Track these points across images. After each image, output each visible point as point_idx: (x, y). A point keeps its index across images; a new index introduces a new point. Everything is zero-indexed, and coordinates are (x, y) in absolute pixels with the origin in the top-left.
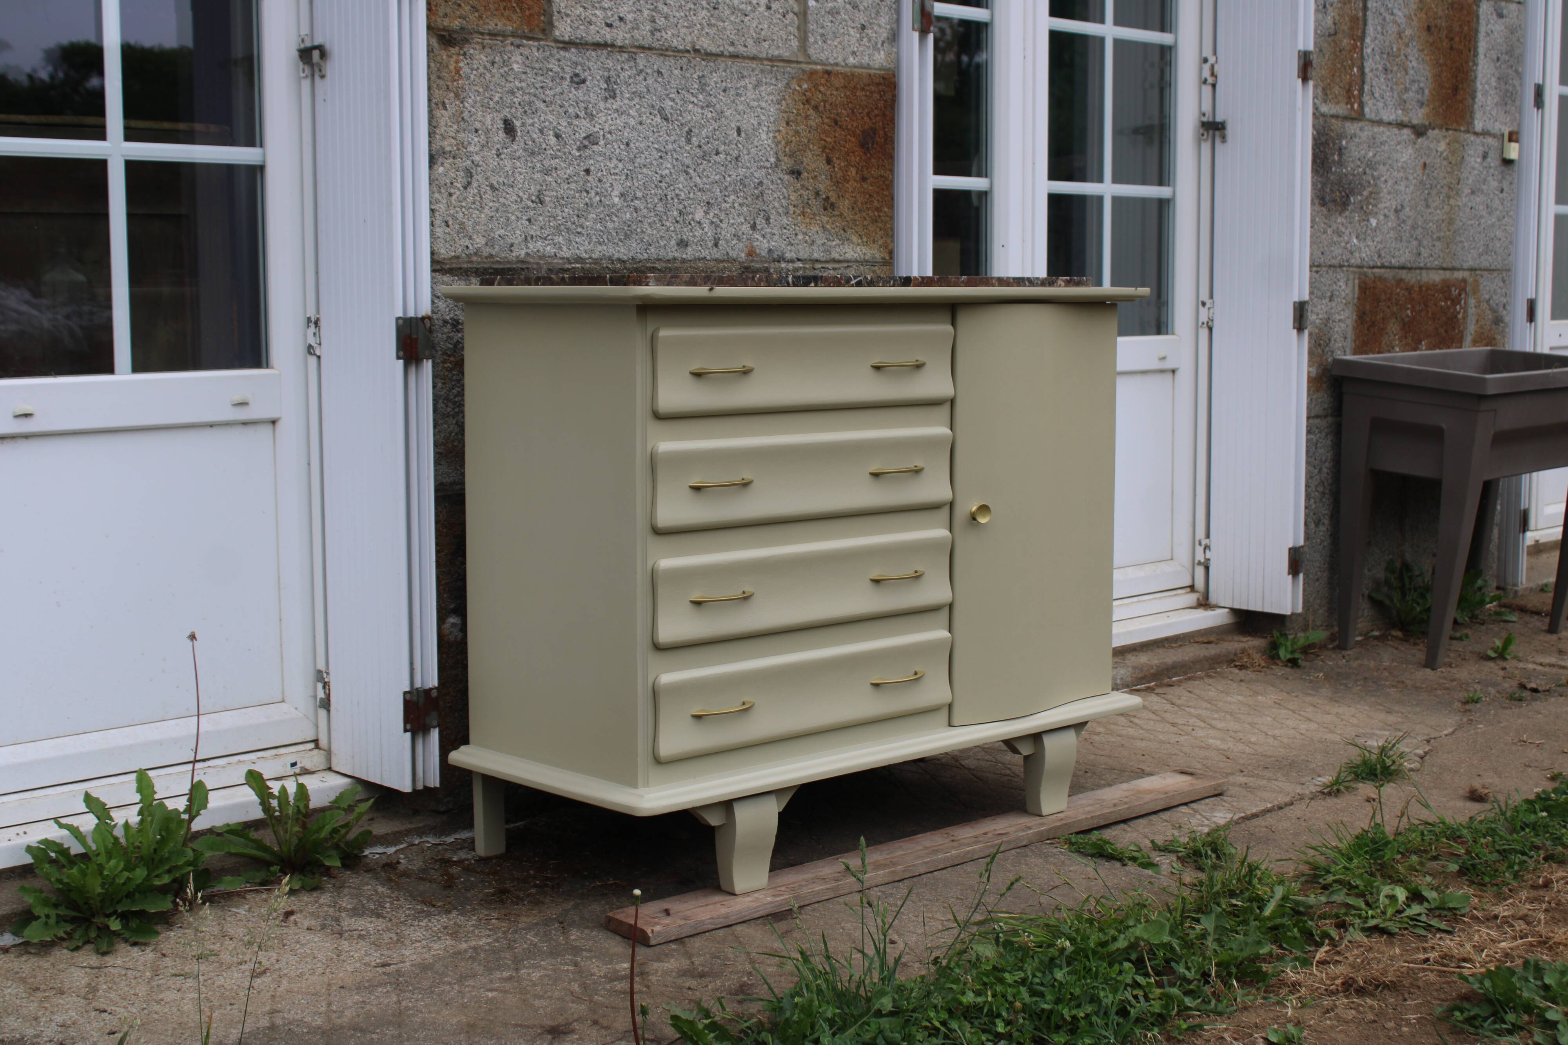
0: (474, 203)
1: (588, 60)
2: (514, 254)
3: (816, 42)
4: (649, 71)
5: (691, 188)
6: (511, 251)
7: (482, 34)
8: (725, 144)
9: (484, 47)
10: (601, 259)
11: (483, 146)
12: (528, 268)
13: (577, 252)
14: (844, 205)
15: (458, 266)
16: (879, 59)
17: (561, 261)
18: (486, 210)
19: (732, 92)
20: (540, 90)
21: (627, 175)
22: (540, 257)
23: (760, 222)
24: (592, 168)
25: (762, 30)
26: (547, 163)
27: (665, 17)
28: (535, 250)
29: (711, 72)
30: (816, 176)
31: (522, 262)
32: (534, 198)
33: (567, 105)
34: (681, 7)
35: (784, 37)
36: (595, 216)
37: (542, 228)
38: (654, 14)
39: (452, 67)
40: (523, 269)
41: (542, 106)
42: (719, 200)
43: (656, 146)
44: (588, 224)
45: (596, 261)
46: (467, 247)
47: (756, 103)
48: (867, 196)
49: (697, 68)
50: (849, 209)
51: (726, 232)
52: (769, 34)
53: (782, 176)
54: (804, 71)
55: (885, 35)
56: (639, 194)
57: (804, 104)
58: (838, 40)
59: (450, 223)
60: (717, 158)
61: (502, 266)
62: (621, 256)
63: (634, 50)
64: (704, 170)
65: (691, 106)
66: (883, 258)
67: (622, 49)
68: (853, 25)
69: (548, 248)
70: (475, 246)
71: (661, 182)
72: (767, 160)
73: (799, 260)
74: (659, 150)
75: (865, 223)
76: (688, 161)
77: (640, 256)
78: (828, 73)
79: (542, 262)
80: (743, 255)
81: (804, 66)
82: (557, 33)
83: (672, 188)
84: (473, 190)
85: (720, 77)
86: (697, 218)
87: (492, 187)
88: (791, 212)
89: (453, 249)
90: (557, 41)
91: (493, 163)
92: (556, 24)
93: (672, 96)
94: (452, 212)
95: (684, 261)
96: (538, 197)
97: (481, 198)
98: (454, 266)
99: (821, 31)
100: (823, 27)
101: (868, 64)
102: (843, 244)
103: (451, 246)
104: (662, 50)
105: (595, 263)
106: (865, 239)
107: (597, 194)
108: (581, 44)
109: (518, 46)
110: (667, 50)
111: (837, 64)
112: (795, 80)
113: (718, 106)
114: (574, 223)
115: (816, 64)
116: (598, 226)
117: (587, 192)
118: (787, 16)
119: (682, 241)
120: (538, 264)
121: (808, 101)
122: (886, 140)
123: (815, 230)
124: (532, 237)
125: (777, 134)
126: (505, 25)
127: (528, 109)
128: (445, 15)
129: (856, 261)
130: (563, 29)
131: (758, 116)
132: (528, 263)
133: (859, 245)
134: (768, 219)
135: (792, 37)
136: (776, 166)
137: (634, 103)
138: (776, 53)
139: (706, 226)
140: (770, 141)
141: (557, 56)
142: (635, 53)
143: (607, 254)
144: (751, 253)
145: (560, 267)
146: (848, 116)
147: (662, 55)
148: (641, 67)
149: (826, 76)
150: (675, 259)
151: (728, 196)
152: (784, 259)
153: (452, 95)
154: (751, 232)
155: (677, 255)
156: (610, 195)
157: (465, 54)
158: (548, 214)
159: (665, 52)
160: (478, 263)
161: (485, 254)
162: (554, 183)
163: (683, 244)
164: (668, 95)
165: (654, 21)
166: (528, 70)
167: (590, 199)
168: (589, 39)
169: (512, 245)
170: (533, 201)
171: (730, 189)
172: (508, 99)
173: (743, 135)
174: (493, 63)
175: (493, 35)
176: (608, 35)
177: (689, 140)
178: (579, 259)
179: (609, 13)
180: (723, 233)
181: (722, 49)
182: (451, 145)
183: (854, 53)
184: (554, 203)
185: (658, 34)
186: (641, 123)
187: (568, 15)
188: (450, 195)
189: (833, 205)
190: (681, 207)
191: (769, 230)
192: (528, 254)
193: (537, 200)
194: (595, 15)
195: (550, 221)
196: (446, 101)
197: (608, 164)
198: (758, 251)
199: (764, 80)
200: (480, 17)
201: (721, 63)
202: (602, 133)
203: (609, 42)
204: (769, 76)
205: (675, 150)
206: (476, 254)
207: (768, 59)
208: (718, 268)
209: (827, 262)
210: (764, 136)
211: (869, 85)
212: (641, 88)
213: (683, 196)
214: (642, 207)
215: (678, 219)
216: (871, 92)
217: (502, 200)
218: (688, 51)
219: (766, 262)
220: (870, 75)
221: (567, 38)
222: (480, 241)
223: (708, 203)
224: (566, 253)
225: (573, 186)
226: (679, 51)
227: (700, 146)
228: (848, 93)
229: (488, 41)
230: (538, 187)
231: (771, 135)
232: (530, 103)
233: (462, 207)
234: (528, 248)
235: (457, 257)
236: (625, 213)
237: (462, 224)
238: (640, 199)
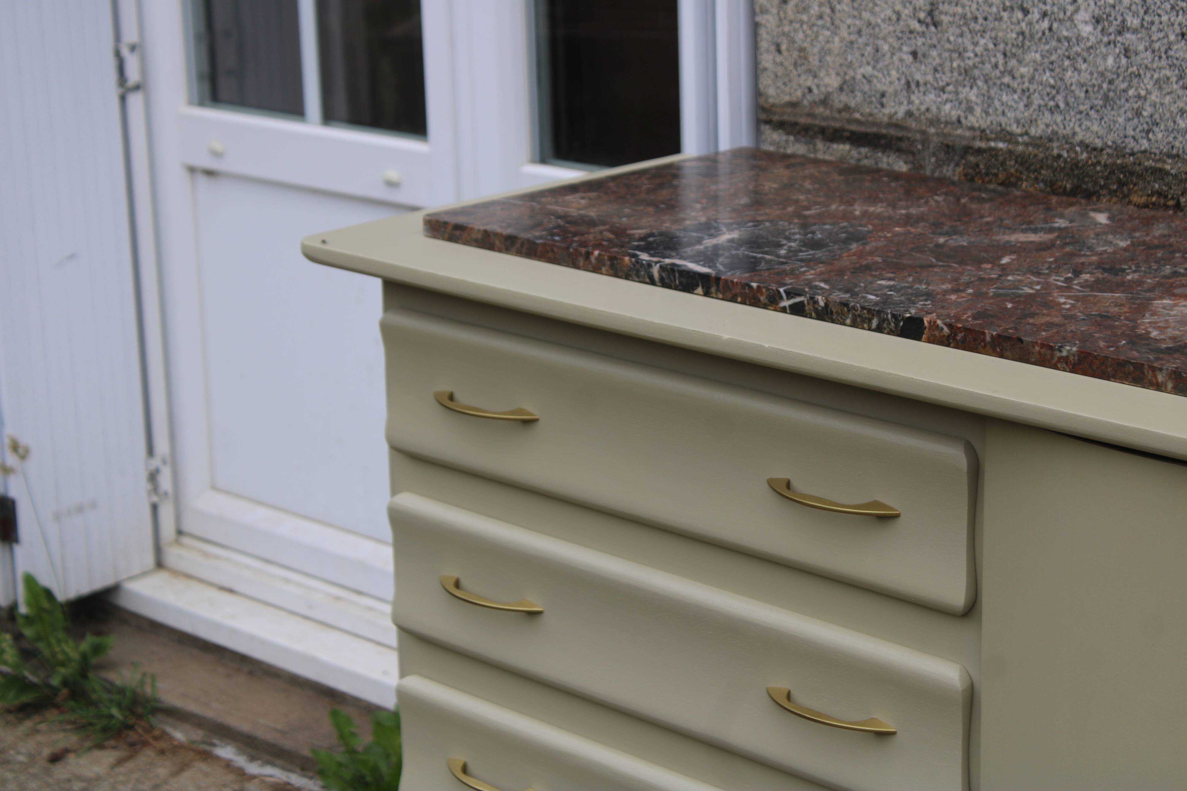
0: (821, 17)
2: (886, 111)
6: (882, 105)
10: (1050, 140)
12: (908, 139)
13: (1003, 120)
15: (792, 119)
17: (968, 134)
28: (923, 108)
31: (897, 126)
32: (922, 15)
36: (1038, 57)
37: (936, 70)
40: (900, 139)
44: (1023, 70)
45: (1037, 142)
46: (810, 90)
56: (1133, 22)
59: (784, 47)
61: (863, 129)
62: (1089, 139)
69: (948, 107)
70: (823, 89)
77: (1131, 144)
79: (932, 130)
89: (787, 90)
94: (786, 29)
96: (930, 13)
97: (833, 10)
98: (786, 118)
103: (785, 84)
105: (1037, 146)
107: (1044, 15)
114: (996, 66)
116: (1047, 77)
117: (1026, 12)
120: (923, 133)
124: (918, 84)
132: (907, 127)
143: (1061, 132)
145: (965, 143)
156: (1071, 19)
158: (947, 46)
160: (825, 119)
161: (838, 105)
167: (1030, 24)
169: (883, 95)
170: (920, 21)
184: (959, 27)
192: (909, 114)
193: (929, 20)
195: (951, 61)
206: (825, 102)
214: (1141, 48)
217: (866, 15)
222: (832, 82)
224: (976, 119)
233: (802, 22)
234: (910, 102)
235: (793, 105)
236: (1105, 57)
237: (802, 50)
238: (1135, 31)
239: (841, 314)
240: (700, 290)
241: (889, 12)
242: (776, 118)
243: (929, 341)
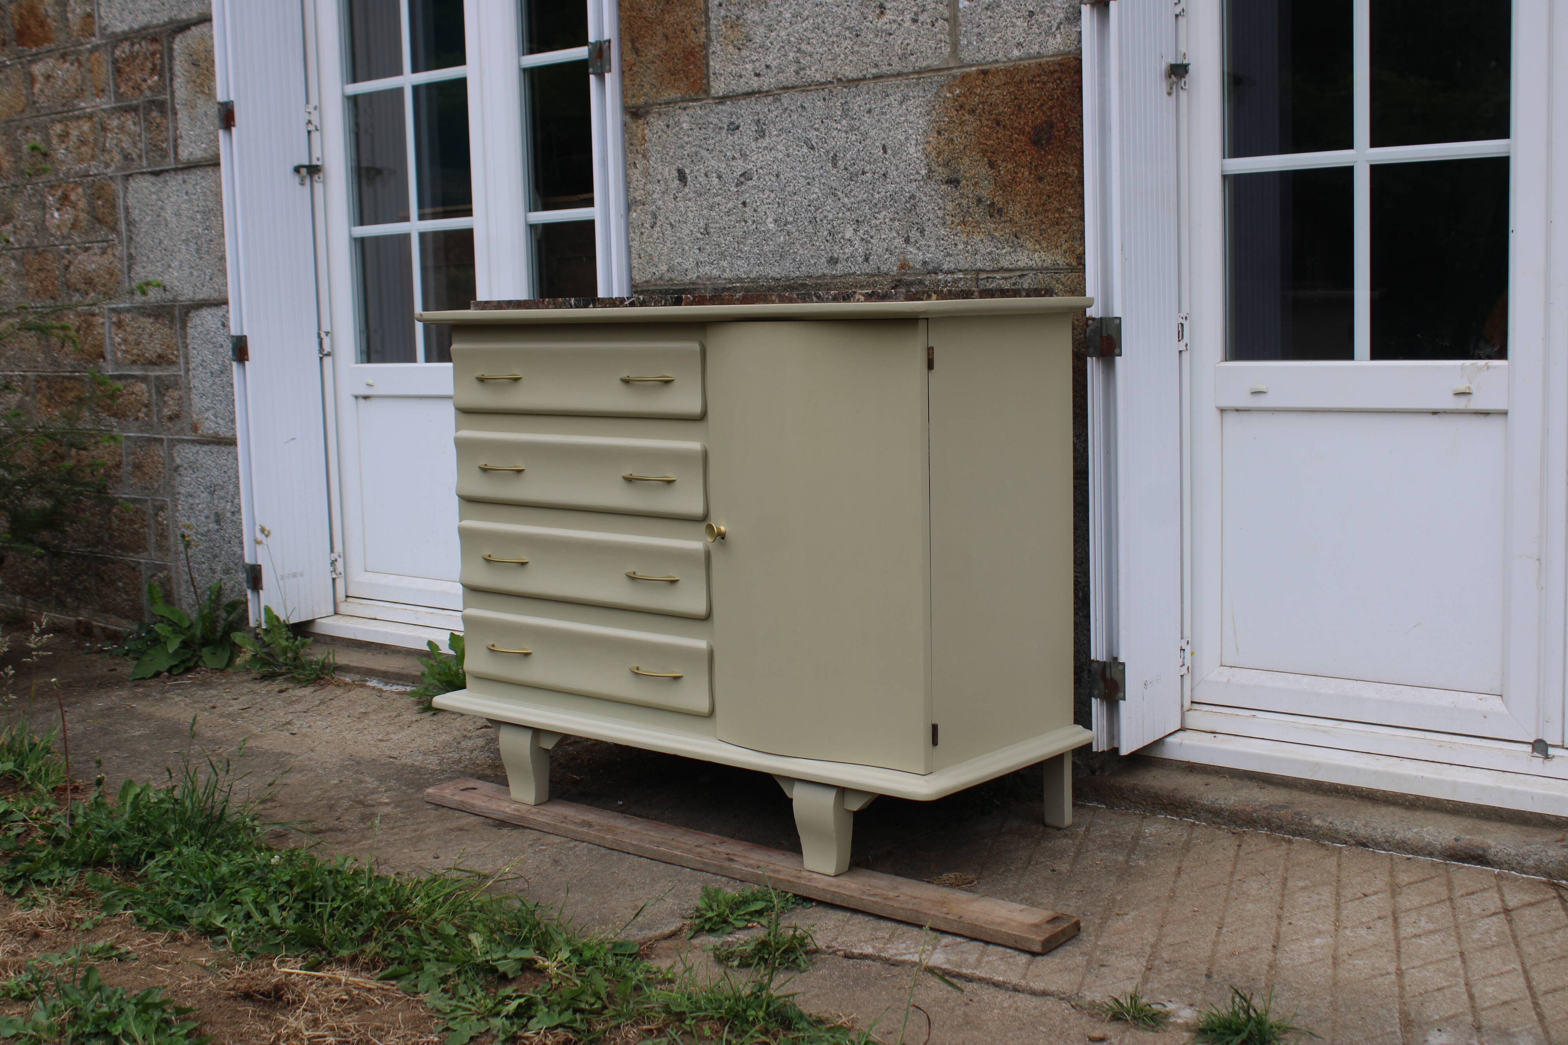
0: (658, 238)
1: (740, 109)
2: (688, 277)
3: (970, 43)
4: (793, 108)
5: (840, 208)
7: (660, 104)
8: (870, 163)
9: (660, 115)
11: (663, 193)
13: (738, 273)
14: (1015, 210)
16: (1056, 44)
18: (669, 244)
19: (877, 111)
20: (703, 141)
21: (779, 203)
22: (708, 279)
23: (914, 234)
24: (748, 201)
25: (908, 44)
26: (711, 201)
27: (810, 56)
29: (854, 97)
30: (977, 183)
31: (693, 283)
32: (702, 230)
33: (725, 150)
34: (823, 43)
35: (934, 46)
36: (752, 242)
37: (709, 255)
38: (798, 55)
39: (639, 135)
40: (695, 289)
41: (704, 153)
42: (869, 217)
43: (804, 174)
44: (746, 249)
45: (753, 281)
46: (654, 275)
47: (903, 119)
48: (1044, 197)
49: (839, 96)
50: (1021, 213)
51: (878, 247)
52: (917, 46)
53: (936, 187)
54: (955, 77)
55: (1062, 16)
56: (790, 219)
57: (957, 111)
58: (999, 35)
59: (642, 256)
60: (864, 178)
61: (678, 288)
62: (775, 275)
63: (778, 92)
64: (852, 190)
65: (835, 132)
66: (1068, 264)
67: (768, 93)
68: (1019, 14)
69: (715, 271)
70: (660, 272)
71: (809, 206)
72: (918, 173)
73: (960, 271)
74: (806, 178)
75: (1043, 226)
76: (834, 185)
77: (792, 274)
78: (985, 73)
80: (895, 268)
81: (955, 71)
82: (713, 92)
83: (820, 210)
84: (657, 229)
85: (864, 100)
86: (847, 236)
87: (671, 225)
88: (949, 222)
89: (644, 275)
90: (714, 98)
91: (671, 206)
92: (712, 84)
93: (817, 126)
94: (643, 247)
95: (834, 277)
96: (706, 229)
97: (663, 234)
98: (643, 287)
99: (976, 30)
100: (978, 26)
101: (1038, 53)
102: (1015, 251)
103: (643, 273)
104: (805, 86)
105: (753, 282)
106: (1045, 245)
107: (754, 222)
108: (733, 96)
109: (685, 109)
110: (810, 85)
111: (997, 61)
112: (945, 88)
113: (862, 128)
114: (734, 249)
115: (971, 66)
116: (756, 250)
117: (746, 222)
118: (936, 24)
119: (832, 258)
120: (704, 284)
121: (962, 107)
122: (1066, 132)
123: (979, 238)
124: (701, 263)
125: (927, 146)
126: (676, 93)
127: (694, 158)
128: (634, 96)
129: (1031, 269)
130: (718, 87)
131: (905, 131)
132: (697, 284)
133: (1035, 251)
134: (922, 232)
135: (943, 44)
136: (929, 177)
137: (781, 138)
138: (924, 64)
139: (857, 243)
140: (919, 154)
141: (716, 110)
142: (780, 95)
143: (763, 274)
144: (904, 266)
145: (722, 286)
146: (1013, 114)
147: (804, 91)
148: (786, 106)
149: (982, 76)
150: (824, 275)
151: (879, 213)
152: (941, 271)
153: (640, 156)
154: (904, 246)
155: (826, 271)
156: (765, 222)
157: (647, 123)
158: (713, 243)
159: (805, 88)
160: (661, 286)
161: (667, 278)
162: (718, 217)
163: (833, 261)
164: (812, 126)
165: (799, 62)
166: (694, 126)
167: (748, 227)
168: (740, 90)
169: (686, 270)
170: (701, 234)
171: (880, 205)
172: (679, 152)
173: (889, 152)
174: (668, 126)
175: (667, 103)
176: (755, 84)
177: (835, 164)
178: (740, 280)
179: (757, 64)
180: (874, 248)
181: (864, 72)
182: (641, 195)
183: (1019, 44)
184: (718, 233)
185: (802, 73)
186: (788, 156)
187: (721, 75)
188: (642, 234)
189: (1000, 211)
190: (829, 227)
191: (923, 242)
192: (698, 277)
193: (705, 232)
194: (746, 69)
195: (715, 249)
196: (637, 162)
197: (761, 195)
198: (911, 264)
199: (911, 94)
200: (657, 92)
201: (864, 87)
202: (755, 169)
203: (756, 90)
204: (918, 88)
205: (822, 176)
206: (661, 278)
207: (914, 73)
208: (868, 282)
209: (993, 271)
210: (912, 150)
211: (1039, 76)
212: (787, 125)
213: (831, 216)
214: (794, 230)
215: (828, 238)
216: (1044, 83)
217: (678, 234)
218: (831, 82)
219: (919, 274)
220: (1040, 65)
221: (721, 94)
222: (664, 268)
223: (857, 221)
225: (733, 218)
226: (821, 84)
227: (846, 169)
228: (1012, 89)
229: (664, 109)
230: (705, 221)
231: (920, 148)
232: (696, 154)
233: (650, 242)
234: (699, 272)
235: (647, 282)
236: (779, 237)
237: (651, 255)
238: (791, 223)
239: (650, 302)
240: (591, 306)
241: (688, 231)
242: (639, 289)
243: (685, 305)
